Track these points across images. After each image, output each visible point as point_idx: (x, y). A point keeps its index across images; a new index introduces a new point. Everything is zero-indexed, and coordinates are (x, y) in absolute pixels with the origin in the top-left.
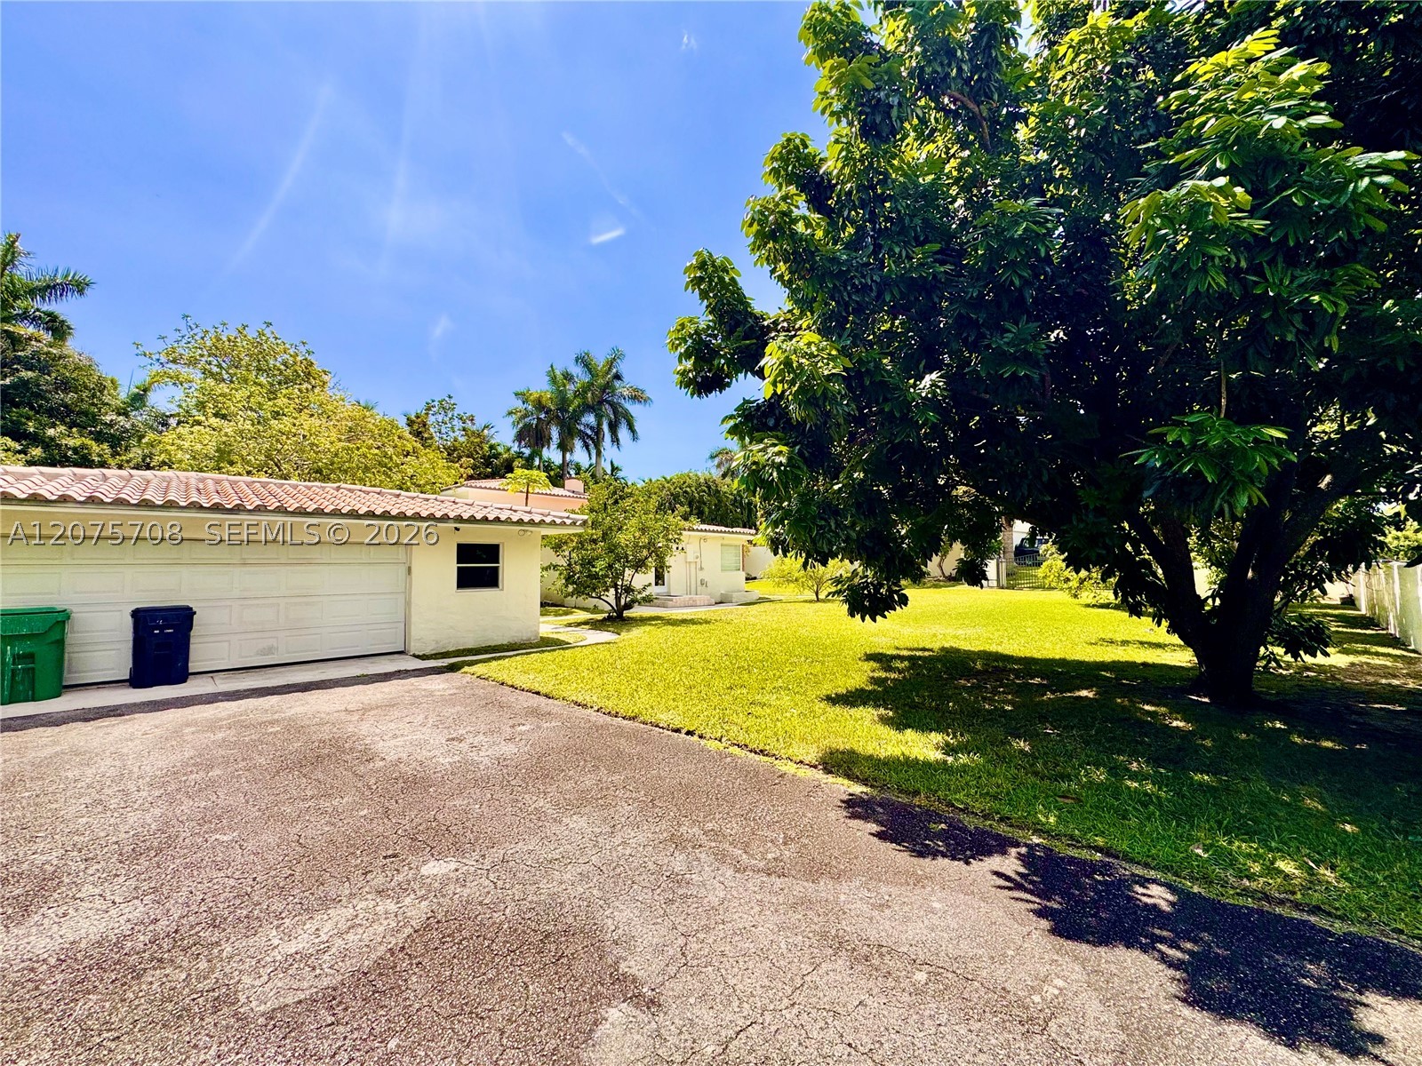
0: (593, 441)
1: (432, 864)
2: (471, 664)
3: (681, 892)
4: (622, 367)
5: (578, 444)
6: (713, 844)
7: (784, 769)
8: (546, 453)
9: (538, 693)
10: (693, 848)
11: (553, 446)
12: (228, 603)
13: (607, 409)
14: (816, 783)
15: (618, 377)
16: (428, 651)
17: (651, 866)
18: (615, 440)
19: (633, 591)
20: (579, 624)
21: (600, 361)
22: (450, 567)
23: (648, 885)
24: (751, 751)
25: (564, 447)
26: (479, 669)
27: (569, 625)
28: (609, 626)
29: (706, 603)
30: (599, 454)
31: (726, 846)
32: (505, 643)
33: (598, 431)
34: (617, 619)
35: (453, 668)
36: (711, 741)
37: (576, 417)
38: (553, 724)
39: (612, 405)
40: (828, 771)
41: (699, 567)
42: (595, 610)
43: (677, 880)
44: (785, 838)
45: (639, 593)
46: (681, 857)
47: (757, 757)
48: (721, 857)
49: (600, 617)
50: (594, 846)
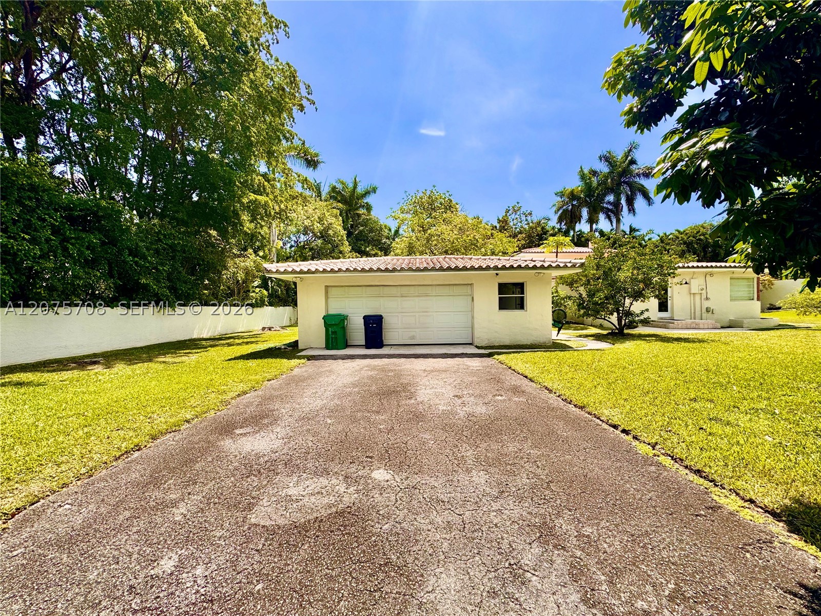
0: (614, 212)
1: (381, 471)
2: (499, 354)
3: (510, 589)
4: (637, 155)
5: (602, 217)
6: (578, 553)
7: (722, 501)
8: (578, 227)
9: (526, 377)
10: (555, 546)
11: (583, 221)
12: (397, 314)
13: (625, 188)
14: (764, 536)
15: (633, 162)
16: (483, 344)
17: (505, 545)
18: (632, 210)
19: (632, 314)
20: (587, 336)
21: (619, 155)
22: (495, 297)
23: (487, 563)
24: (686, 467)
25: (592, 220)
26: (502, 357)
27: (580, 336)
28: (609, 339)
29: (711, 326)
30: (618, 221)
31: (592, 561)
32: (529, 343)
33: (617, 204)
34: (618, 335)
35: (490, 355)
36: (642, 444)
37: (601, 198)
38: (521, 399)
39: (628, 184)
40: (794, 529)
41: (704, 296)
42: (601, 327)
43: (517, 574)
44: (675, 591)
45: (638, 316)
46: (536, 550)
47: (692, 477)
48: (576, 573)
49: (605, 332)
50: (476, 503)
